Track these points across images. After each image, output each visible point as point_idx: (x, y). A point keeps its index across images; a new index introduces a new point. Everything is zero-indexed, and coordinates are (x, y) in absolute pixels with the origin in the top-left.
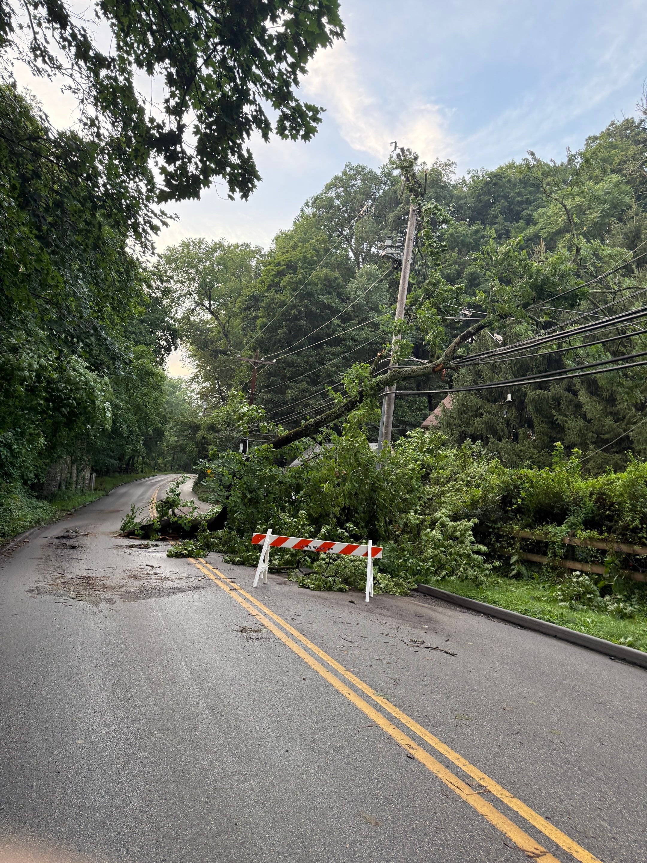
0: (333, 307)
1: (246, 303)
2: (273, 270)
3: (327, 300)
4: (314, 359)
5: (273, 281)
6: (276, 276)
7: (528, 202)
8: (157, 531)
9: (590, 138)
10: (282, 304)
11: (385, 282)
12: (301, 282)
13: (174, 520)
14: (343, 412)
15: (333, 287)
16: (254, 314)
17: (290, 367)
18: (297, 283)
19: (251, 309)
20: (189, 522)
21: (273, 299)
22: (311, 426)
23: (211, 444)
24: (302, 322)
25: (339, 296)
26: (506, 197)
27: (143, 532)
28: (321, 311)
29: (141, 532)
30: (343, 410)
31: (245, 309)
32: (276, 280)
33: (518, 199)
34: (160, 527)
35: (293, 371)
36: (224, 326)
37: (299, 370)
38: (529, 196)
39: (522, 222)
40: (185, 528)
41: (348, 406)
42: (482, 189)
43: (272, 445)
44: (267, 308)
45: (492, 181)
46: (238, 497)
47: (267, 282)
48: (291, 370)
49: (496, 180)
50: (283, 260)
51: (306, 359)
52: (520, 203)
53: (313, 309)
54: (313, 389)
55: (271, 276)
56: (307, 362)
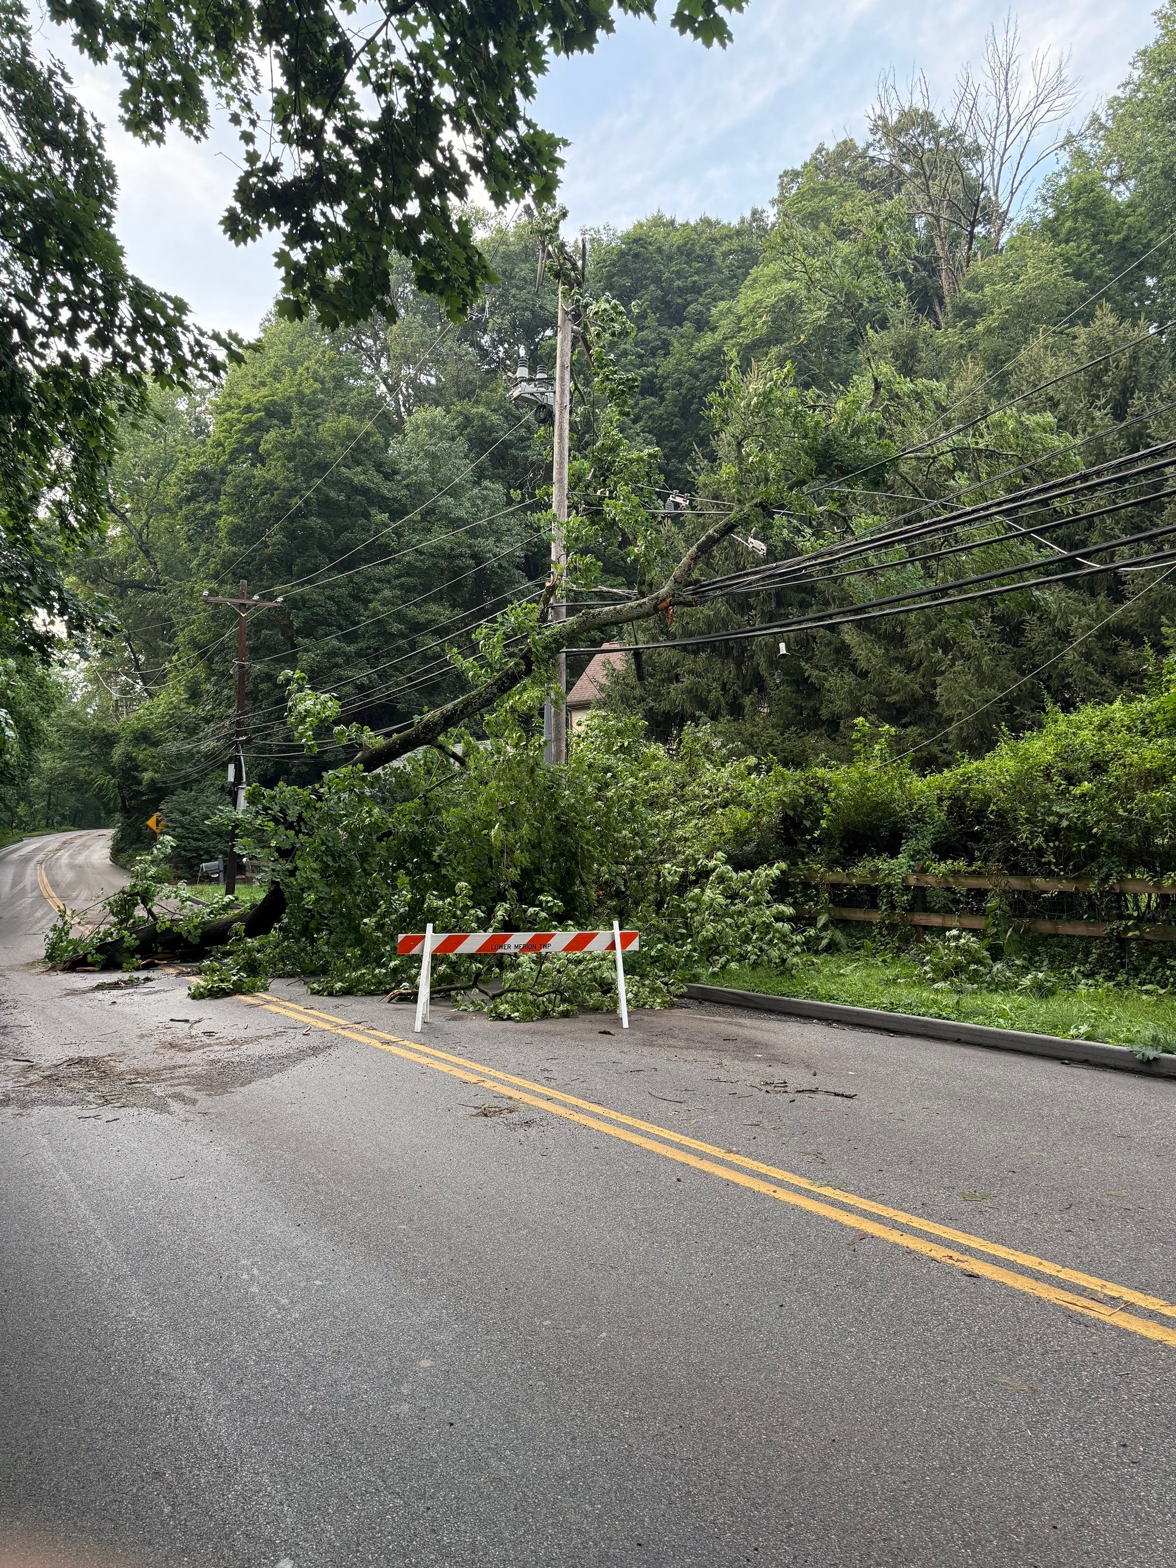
0: (369, 489)
1: (189, 487)
2: (239, 421)
3: (358, 476)
4: (344, 591)
5: (240, 441)
6: (246, 432)
7: (697, 290)
8: (132, 952)
9: (786, 173)
10: (270, 487)
11: (461, 440)
12: (301, 443)
13: (163, 928)
14: (495, 695)
15: (366, 451)
16: (208, 507)
17: (299, 609)
18: (295, 445)
19: (202, 499)
20: (196, 927)
21: (247, 478)
22: (436, 724)
23: (146, 770)
24: (314, 521)
25: (379, 467)
26: (657, 280)
27: (103, 957)
28: (348, 498)
29: (99, 957)
30: (495, 691)
31: (189, 499)
32: (248, 440)
33: (678, 283)
34: (138, 942)
35: (305, 617)
36: (140, 534)
37: (318, 614)
38: (696, 278)
39: (688, 327)
40: (190, 939)
41: (504, 683)
42: (614, 265)
43: (361, 766)
44: (240, 495)
45: (630, 249)
46: (314, 871)
47: (230, 444)
48: (301, 614)
49: (636, 249)
50: (258, 401)
51: (328, 592)
52: (682, 291)
53: (333, 494)
54: (351, 649)
55: (236, 432)
56: (330, 598)
